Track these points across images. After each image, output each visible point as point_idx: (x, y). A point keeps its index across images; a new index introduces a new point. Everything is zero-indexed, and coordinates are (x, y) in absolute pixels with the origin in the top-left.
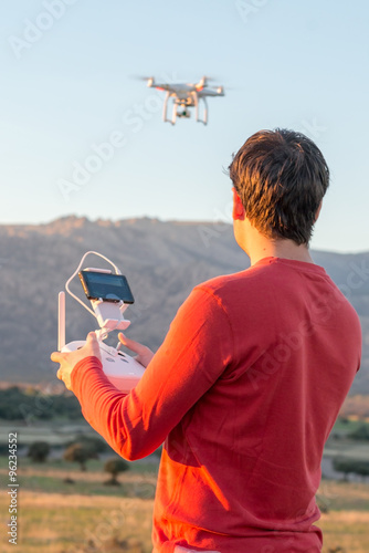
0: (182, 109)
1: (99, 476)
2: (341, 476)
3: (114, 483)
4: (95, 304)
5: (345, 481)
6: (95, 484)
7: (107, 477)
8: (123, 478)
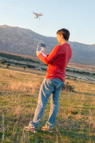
0: (37, 17)
1: (6, 66)
2: (42, 70)
3: (8, 67)
4: (42, 47)
5: (43, 71)
6: (5, 67)
7: (7, 66)
8: (9, 67)
